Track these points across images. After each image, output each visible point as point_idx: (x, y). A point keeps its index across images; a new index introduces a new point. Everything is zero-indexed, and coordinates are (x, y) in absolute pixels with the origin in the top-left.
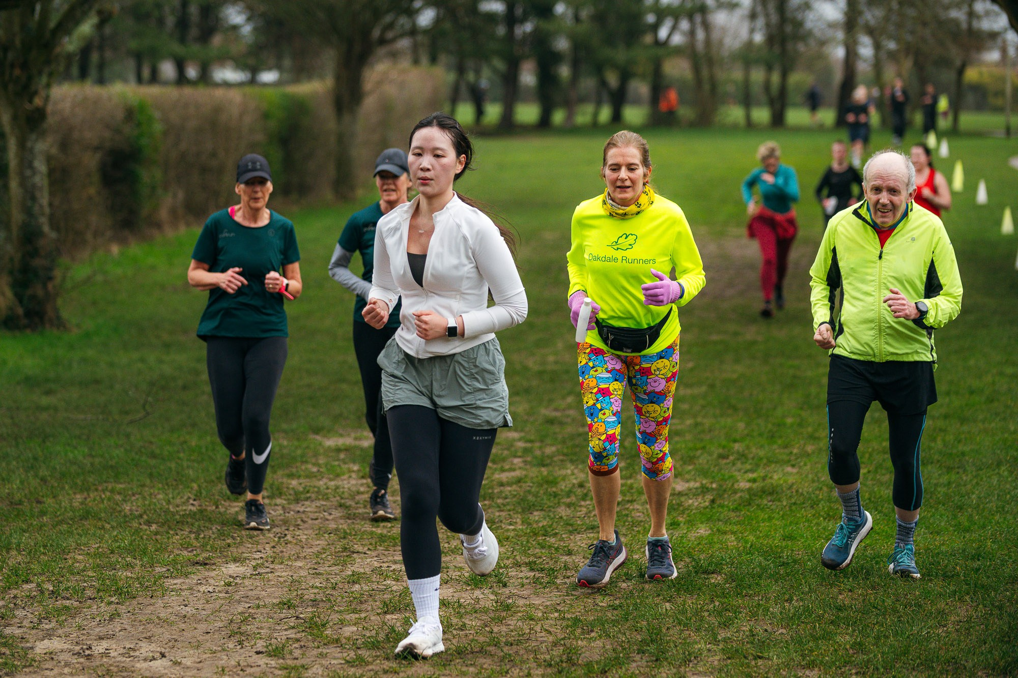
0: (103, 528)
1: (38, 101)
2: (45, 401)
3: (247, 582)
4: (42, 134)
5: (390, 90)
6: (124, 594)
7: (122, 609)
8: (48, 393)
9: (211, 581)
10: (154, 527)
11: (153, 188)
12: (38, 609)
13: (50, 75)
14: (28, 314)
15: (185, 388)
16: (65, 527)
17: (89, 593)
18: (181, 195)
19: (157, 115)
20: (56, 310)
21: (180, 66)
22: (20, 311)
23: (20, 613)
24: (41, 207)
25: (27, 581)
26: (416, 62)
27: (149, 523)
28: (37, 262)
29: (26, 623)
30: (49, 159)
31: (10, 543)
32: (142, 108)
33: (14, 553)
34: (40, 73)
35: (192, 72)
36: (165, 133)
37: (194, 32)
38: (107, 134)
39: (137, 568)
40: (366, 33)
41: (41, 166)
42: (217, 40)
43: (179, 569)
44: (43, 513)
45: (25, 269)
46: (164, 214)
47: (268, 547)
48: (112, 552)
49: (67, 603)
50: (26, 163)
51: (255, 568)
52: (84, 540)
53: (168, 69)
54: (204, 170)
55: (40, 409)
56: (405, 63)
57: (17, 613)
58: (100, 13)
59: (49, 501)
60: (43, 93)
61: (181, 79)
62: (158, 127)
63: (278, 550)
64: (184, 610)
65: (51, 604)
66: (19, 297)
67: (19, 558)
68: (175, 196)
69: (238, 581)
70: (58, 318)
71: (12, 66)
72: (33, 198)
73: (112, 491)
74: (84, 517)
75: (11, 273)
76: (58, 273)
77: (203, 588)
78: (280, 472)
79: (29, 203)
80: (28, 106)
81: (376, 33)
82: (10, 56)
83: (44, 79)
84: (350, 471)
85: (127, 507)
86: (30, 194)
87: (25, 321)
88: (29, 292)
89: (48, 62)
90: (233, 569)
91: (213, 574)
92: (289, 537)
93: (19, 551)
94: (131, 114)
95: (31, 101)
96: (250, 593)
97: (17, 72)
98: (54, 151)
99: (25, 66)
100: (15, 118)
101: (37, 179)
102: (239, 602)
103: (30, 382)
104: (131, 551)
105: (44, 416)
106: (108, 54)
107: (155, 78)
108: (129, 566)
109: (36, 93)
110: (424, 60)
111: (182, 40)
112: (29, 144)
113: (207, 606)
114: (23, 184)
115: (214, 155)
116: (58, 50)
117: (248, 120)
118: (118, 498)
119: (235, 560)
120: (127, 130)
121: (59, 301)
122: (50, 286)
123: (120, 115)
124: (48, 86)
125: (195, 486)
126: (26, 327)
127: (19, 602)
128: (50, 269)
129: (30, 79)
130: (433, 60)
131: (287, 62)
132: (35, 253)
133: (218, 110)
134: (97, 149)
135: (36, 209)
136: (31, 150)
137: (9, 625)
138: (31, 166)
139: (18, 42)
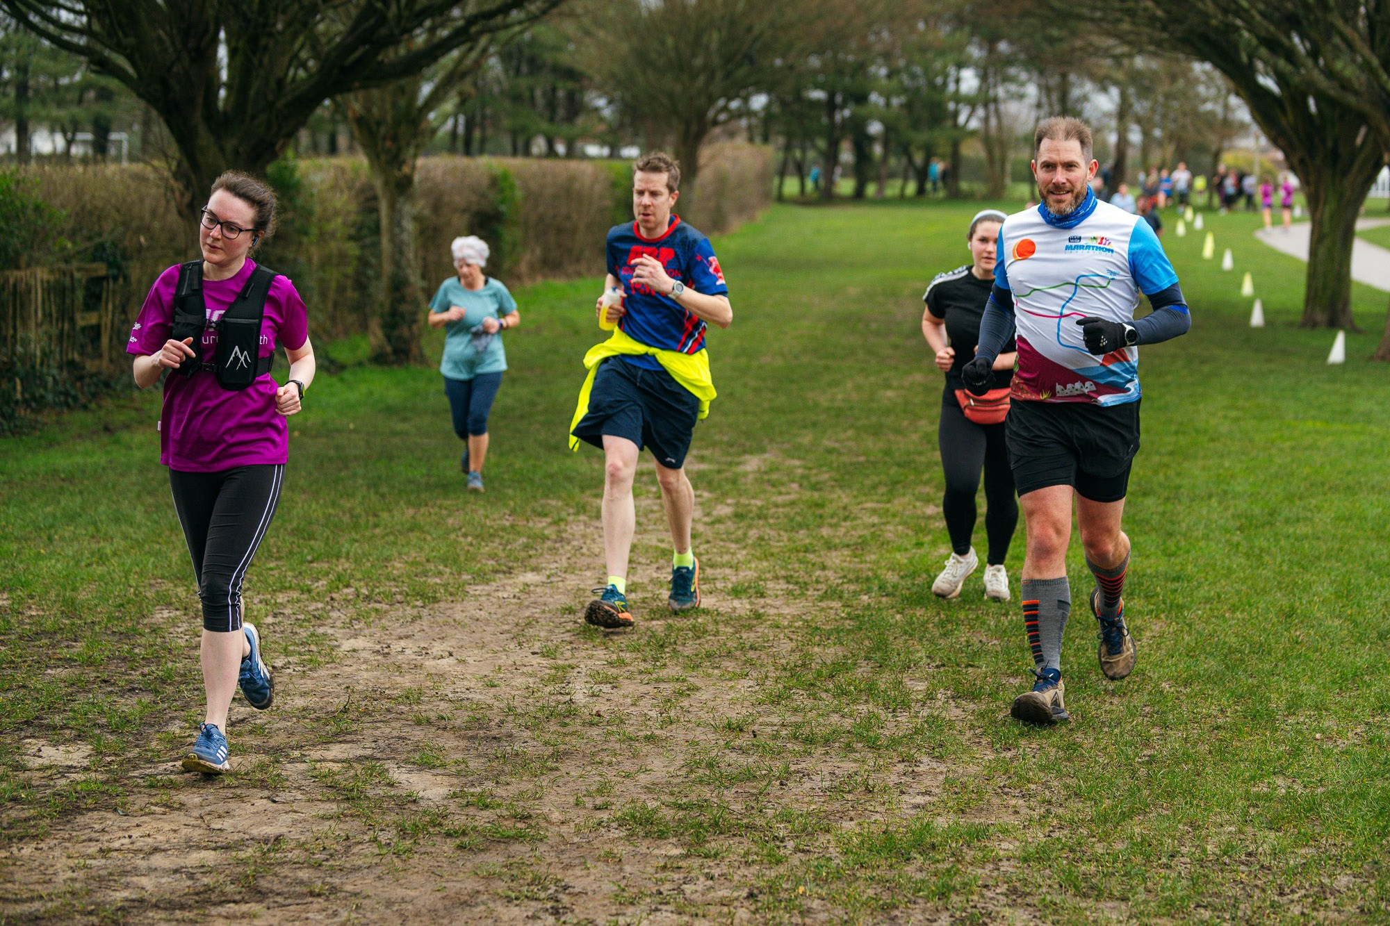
0: (425, 539)
1: (406, 169)
2: (400, 426)
3: (539, 590)
4: (411, 198)
5: (726, 165)
6: (430, 598)
7: (425, 612)
8: (405, 420)
9: (508, 588)
10: (470, 539)
11: (514, 246)
12: (351, 611)
13: (417, 147)
14: (396, 351)
15: (522, 417)
16: (392, 538)
17: (399, 597)
18: (538, 252)
19: (517, 183)
20: (420, 348)
21: (550, 144)
22: (389, 349)
23: (334, 614)
24: (408, 260)
25: (348, 586)
26: (751, 140)
27: (465, 536)
28: (404, 308)
29: (339, 624)
30: (417, 219)
31: (340, 551)
32: (505, 176)
33: (343, 560)
34: (408, 144)
35: (561, 148)
36: (526, 199)
37: (561, 112)
38: (474, 198)
39: (446, 576)
40: (701, 115)
41: (409, 226)
42: (581, 121)
43: (482, 577)
44: (376, 526)
45: (394, 313)
46: (523, 268)
47: (564, 558)
48: (428, 561)
49: (378, 606)
50: (396, 222)
51: (549, 577)
52: (406, 550)
53: (539, 145)
54: (559, 230)
55: (394, 433)
56: (741, 140)
57: (331, 614)
58: (460, 94)
59: (385, 515)
60: (410, 162)
61: (551, 153)
62: (519, 194)
63: (573, 560)
64: (478, 614)
65: (363, 606)
66: (388, 338)
67: (347, 565)
68: (533, 251)
69: (532, 588)
70: (422, 355)
71: (384, 139)
72: (401, 253)
73: (440, 507)
74: (411, 530)
75: (382, 316)
76: (421, 317)
77: (500, 594)
78: (588, 492)
79: (397, 256)
80: (397, 173)
81: (711, 114)
82: (383, 130)
83: (411, 151)
84: (648, 492)
85: (450, 521)
86: (399, 249)
87: (392, 358)
88: (396, 333)
89: (415, 136)
90: (530, 577)
91: (511, 582)
92: (584, 550)
93: (348, 558)
94: (496, 182)
95: (400, 169)
96: (539, 600)
97: (388, 144)
98: (427, 212)
99: (395, 139)
100: (386, 183)
101: (405, 237)
102: (528, 607)
103: (390, 411)
104: (445, 561)
105: (396, 441)
106: (490, 131)
107: (527, 153)
108: (440, 573)
109: (404, 162)
110: (758, 140)
111: (552, 119)
112: (398, 206)
113: (499, 611)
114: (393, 239)
115: (568, 217)
116: (423, 125)
117: (598, 188)
118: (444, 512)
119: (533, 570)
120: (492, 195)
121: (423, 342)
122: (415, 328)
123: (485, 182)
124: (415, 156)
125: (512, 503)
126: (393, 363)
127: (336, 604)
128: (415, 313)
129: (399, 150)
130: (766, 139)
131: (641, 140)
132: (402, 300)
133: (572, 179)
134: (464, 211)
135: (403, 262)
136: (400, 211)
137: (323, 625)
138: (399, 225)
139: (389, 118)
